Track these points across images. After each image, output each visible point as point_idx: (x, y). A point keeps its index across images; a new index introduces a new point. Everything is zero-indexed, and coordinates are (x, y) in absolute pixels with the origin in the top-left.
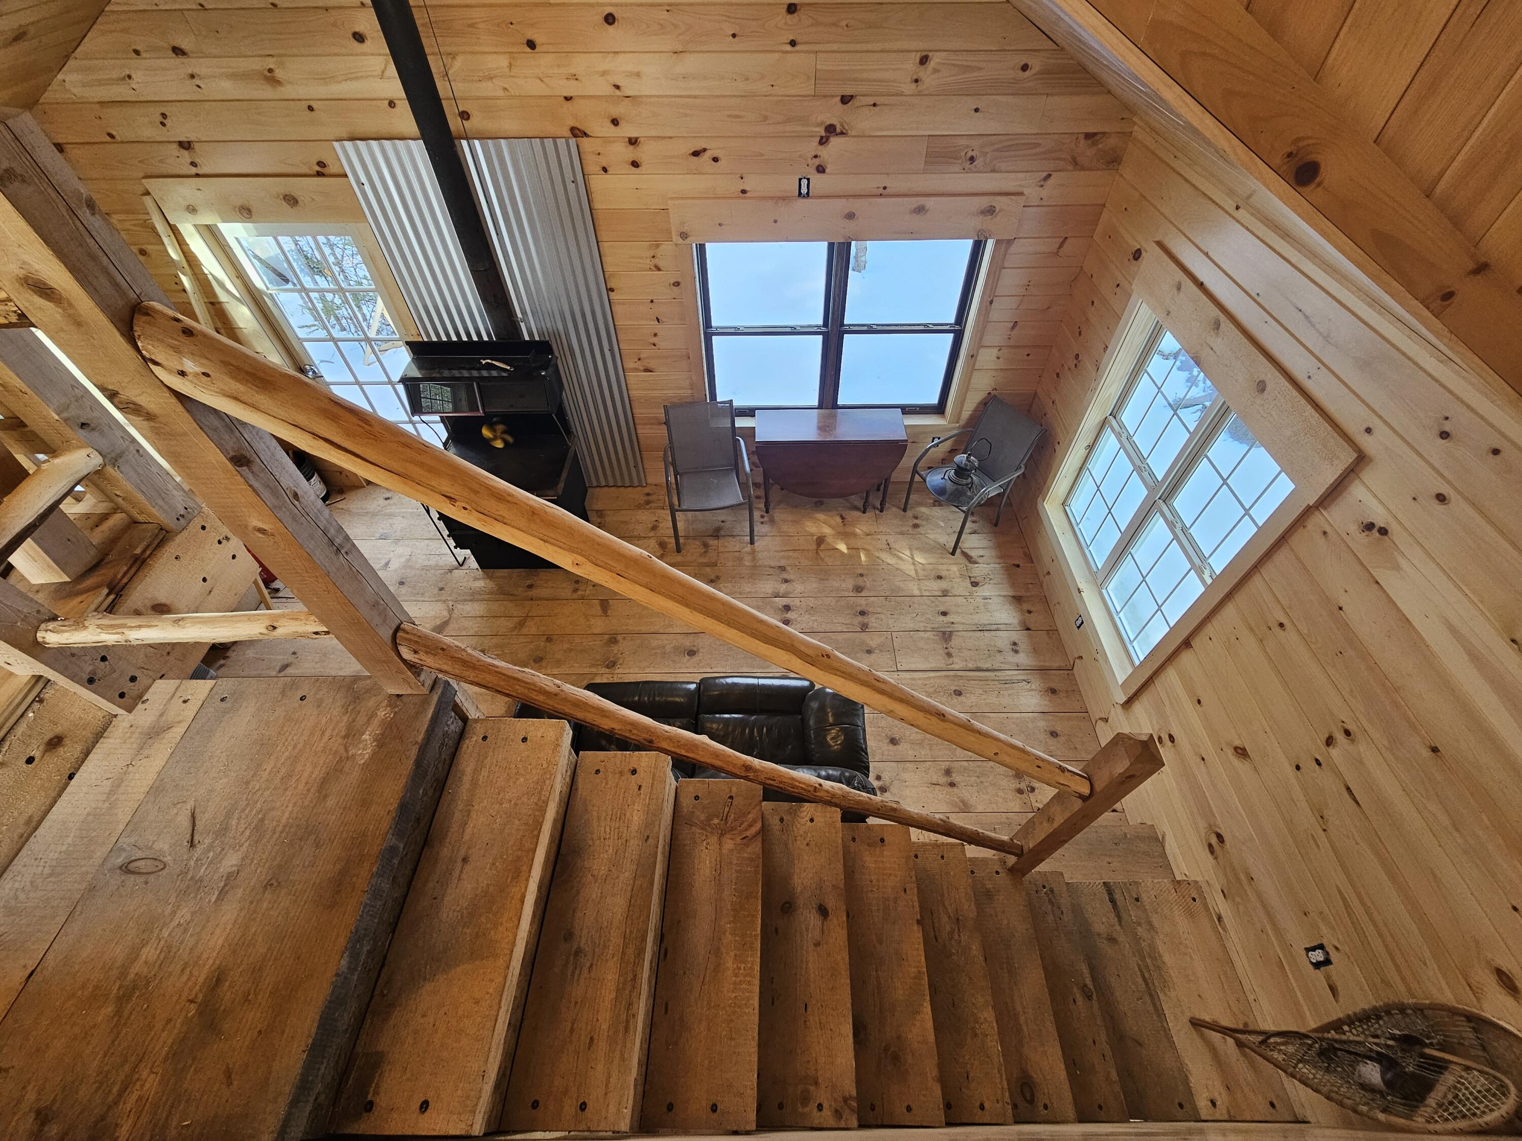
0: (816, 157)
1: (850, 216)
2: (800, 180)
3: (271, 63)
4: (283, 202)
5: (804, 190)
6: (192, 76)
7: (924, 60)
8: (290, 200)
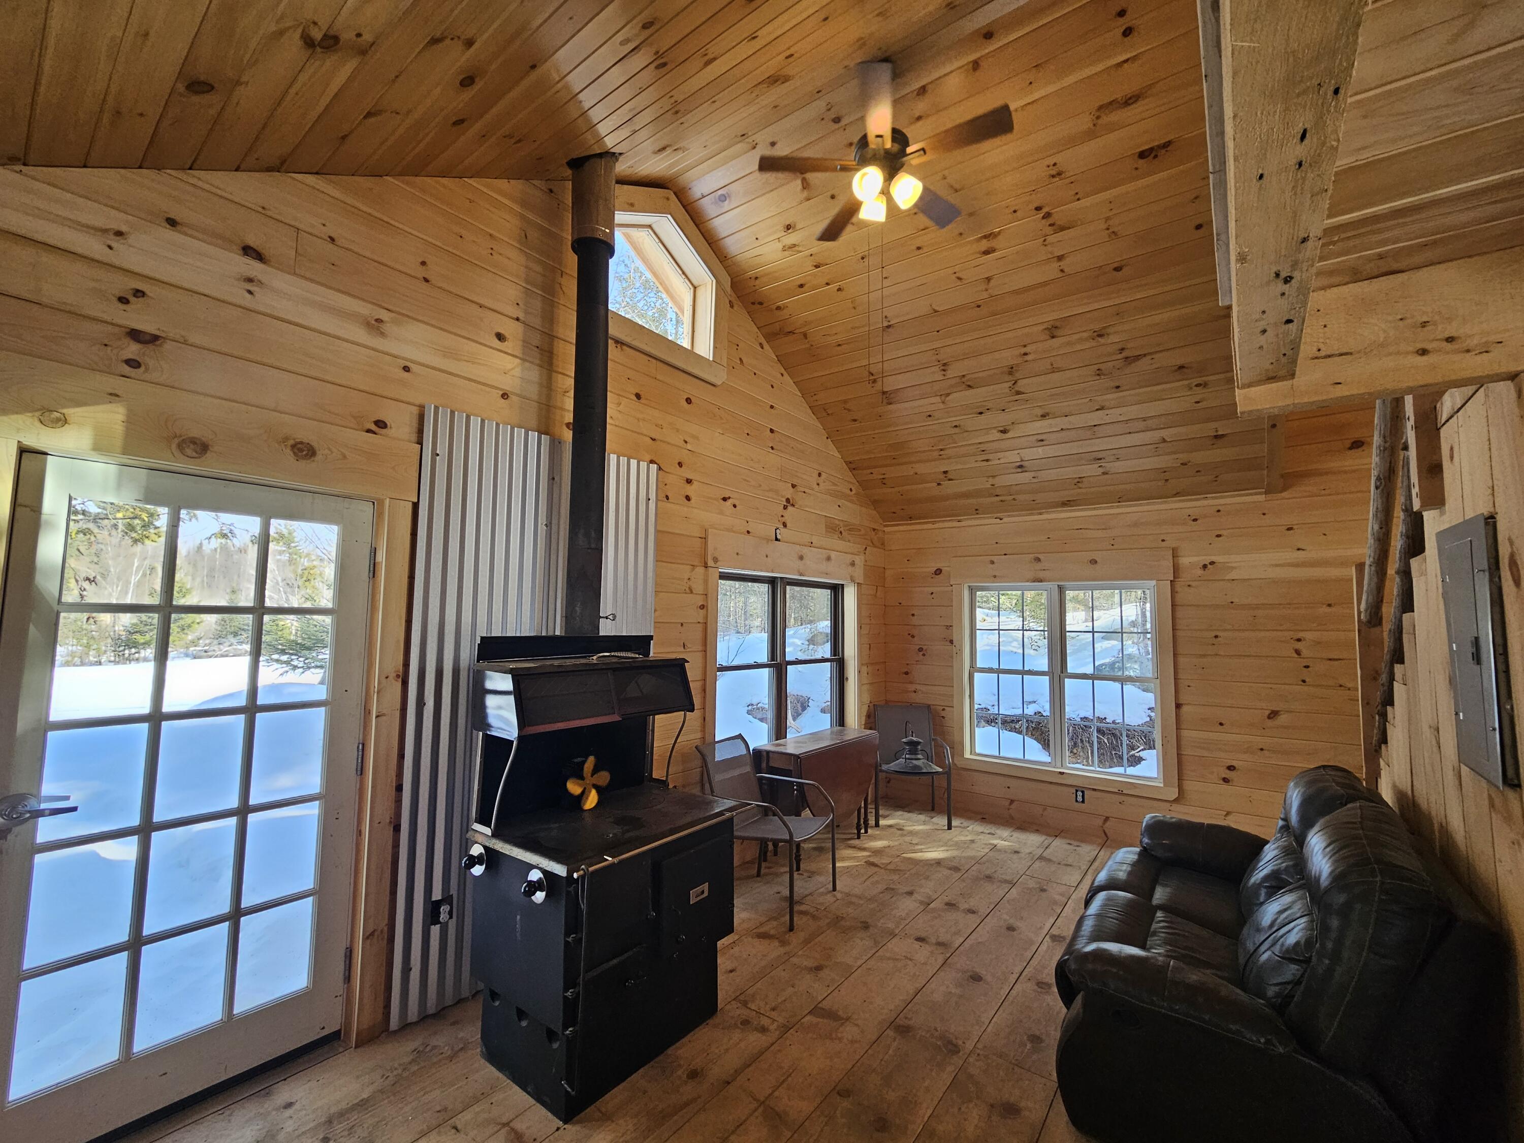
0: (782, 516)
1: (802, 558)
2: (776, 530)
3: (384, 315)
4: (288, 451)
6: (250, 280)
7: (820, 474)
8: (301, 450)
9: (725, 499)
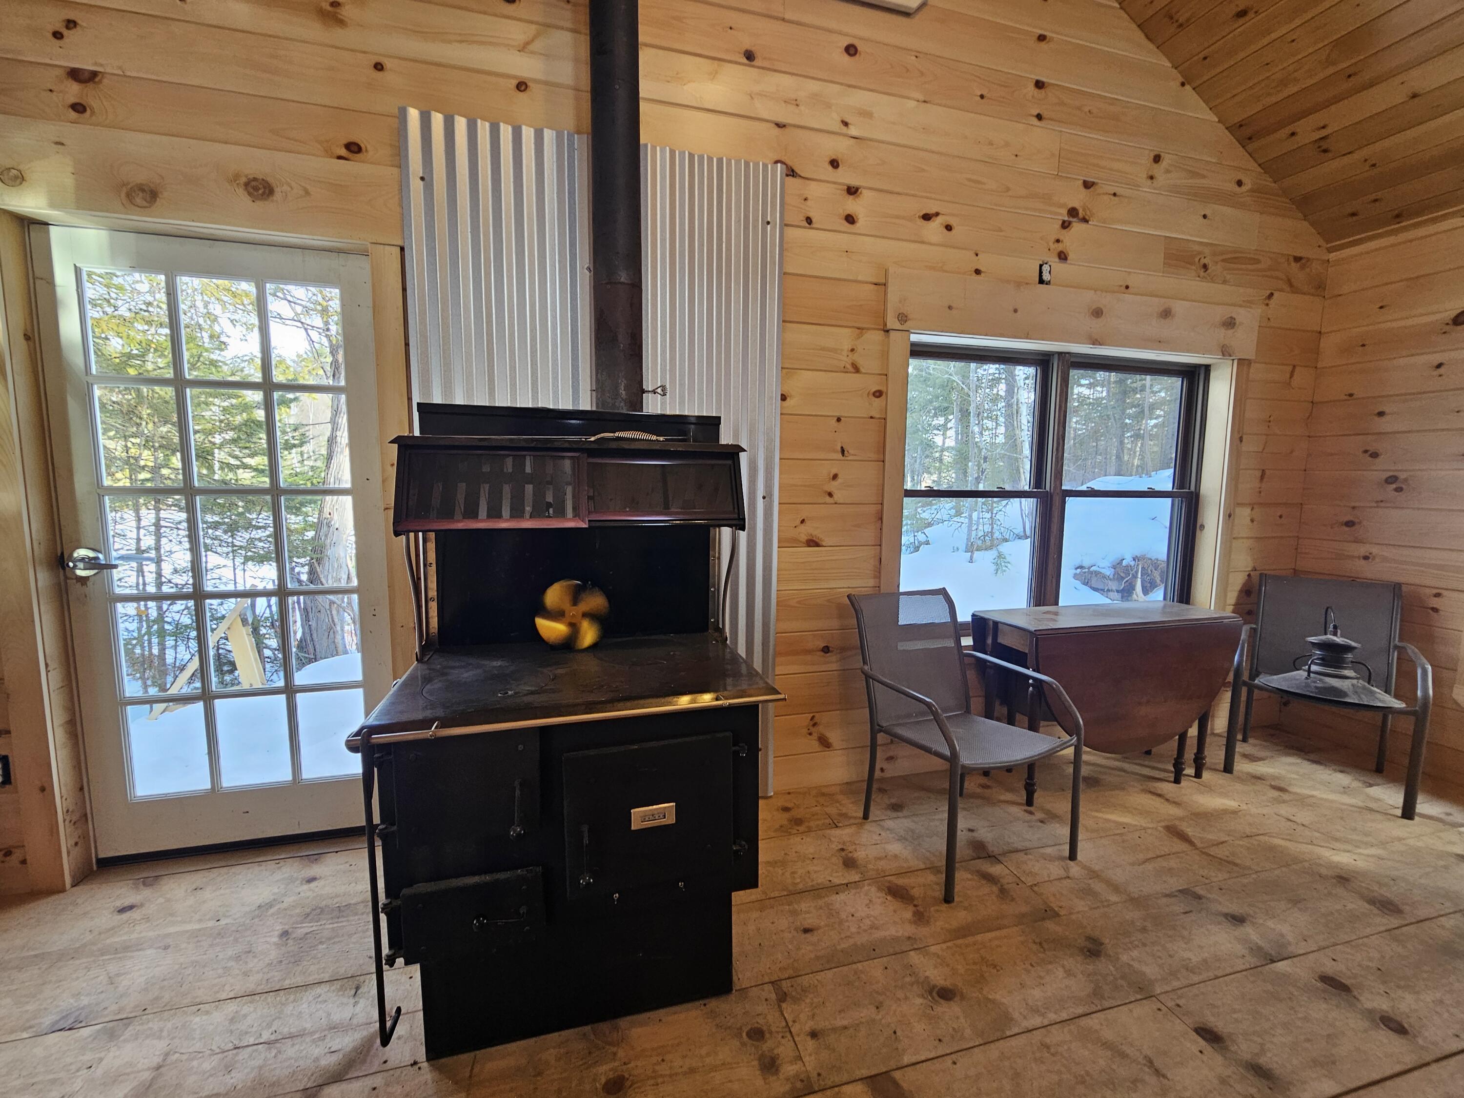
0: (1058, 241)
1: (1098, 313)
2: (1041, 266)
4: (241, 192)
5: (1046, 277)
7: (1157, 159)
8: (256, 189)
9: (927, 217)
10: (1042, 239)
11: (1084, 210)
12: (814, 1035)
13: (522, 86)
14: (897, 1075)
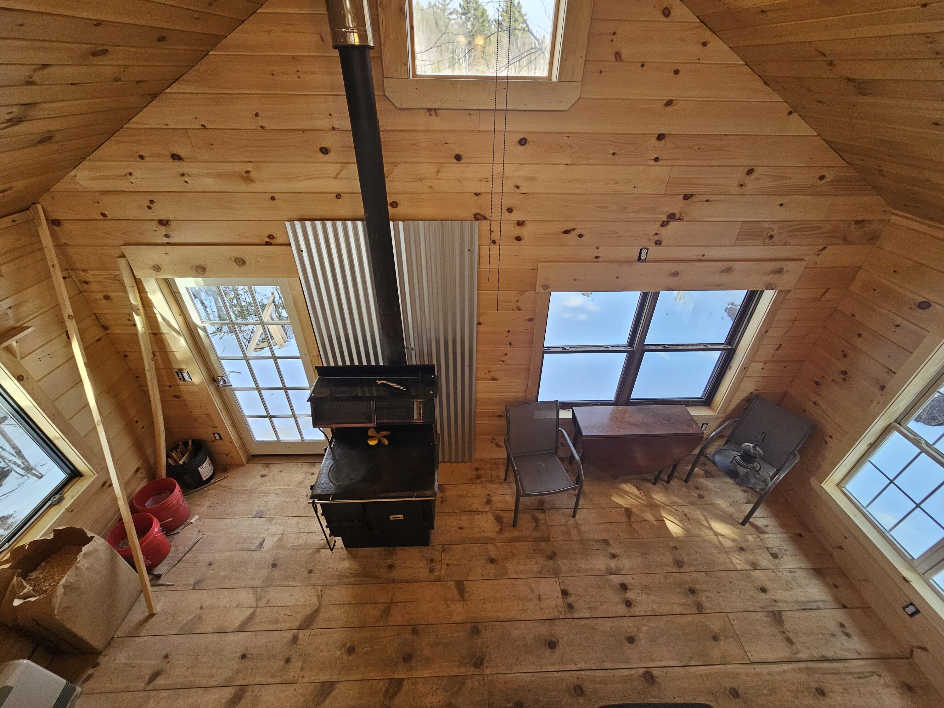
0: (656, 234)
1: (675, 274)
2: (641, 250)
3: (249, 167)
4: (234, 264)
5: (643, 257)
6: (183, 175)
7: (750, 172)
8: (239, 262)
9: (566, 232)
10: (644, 234)
11: (680, 214)
12: (448, 565)
13: (338, 196)
14: (464, 582)
